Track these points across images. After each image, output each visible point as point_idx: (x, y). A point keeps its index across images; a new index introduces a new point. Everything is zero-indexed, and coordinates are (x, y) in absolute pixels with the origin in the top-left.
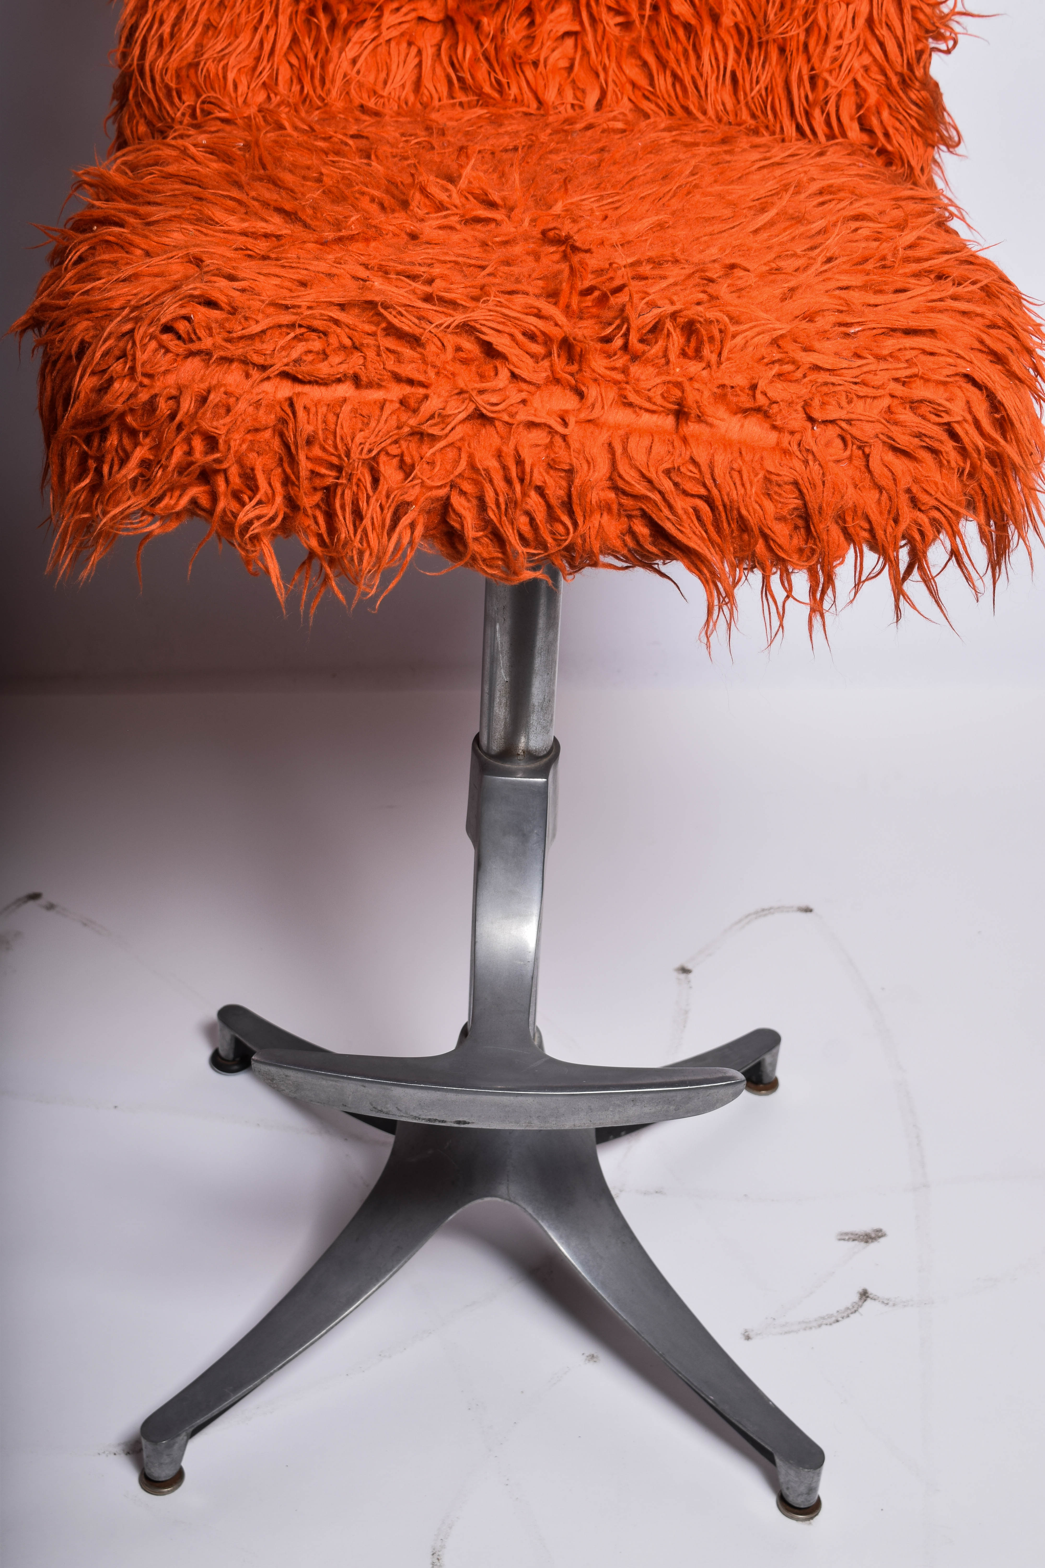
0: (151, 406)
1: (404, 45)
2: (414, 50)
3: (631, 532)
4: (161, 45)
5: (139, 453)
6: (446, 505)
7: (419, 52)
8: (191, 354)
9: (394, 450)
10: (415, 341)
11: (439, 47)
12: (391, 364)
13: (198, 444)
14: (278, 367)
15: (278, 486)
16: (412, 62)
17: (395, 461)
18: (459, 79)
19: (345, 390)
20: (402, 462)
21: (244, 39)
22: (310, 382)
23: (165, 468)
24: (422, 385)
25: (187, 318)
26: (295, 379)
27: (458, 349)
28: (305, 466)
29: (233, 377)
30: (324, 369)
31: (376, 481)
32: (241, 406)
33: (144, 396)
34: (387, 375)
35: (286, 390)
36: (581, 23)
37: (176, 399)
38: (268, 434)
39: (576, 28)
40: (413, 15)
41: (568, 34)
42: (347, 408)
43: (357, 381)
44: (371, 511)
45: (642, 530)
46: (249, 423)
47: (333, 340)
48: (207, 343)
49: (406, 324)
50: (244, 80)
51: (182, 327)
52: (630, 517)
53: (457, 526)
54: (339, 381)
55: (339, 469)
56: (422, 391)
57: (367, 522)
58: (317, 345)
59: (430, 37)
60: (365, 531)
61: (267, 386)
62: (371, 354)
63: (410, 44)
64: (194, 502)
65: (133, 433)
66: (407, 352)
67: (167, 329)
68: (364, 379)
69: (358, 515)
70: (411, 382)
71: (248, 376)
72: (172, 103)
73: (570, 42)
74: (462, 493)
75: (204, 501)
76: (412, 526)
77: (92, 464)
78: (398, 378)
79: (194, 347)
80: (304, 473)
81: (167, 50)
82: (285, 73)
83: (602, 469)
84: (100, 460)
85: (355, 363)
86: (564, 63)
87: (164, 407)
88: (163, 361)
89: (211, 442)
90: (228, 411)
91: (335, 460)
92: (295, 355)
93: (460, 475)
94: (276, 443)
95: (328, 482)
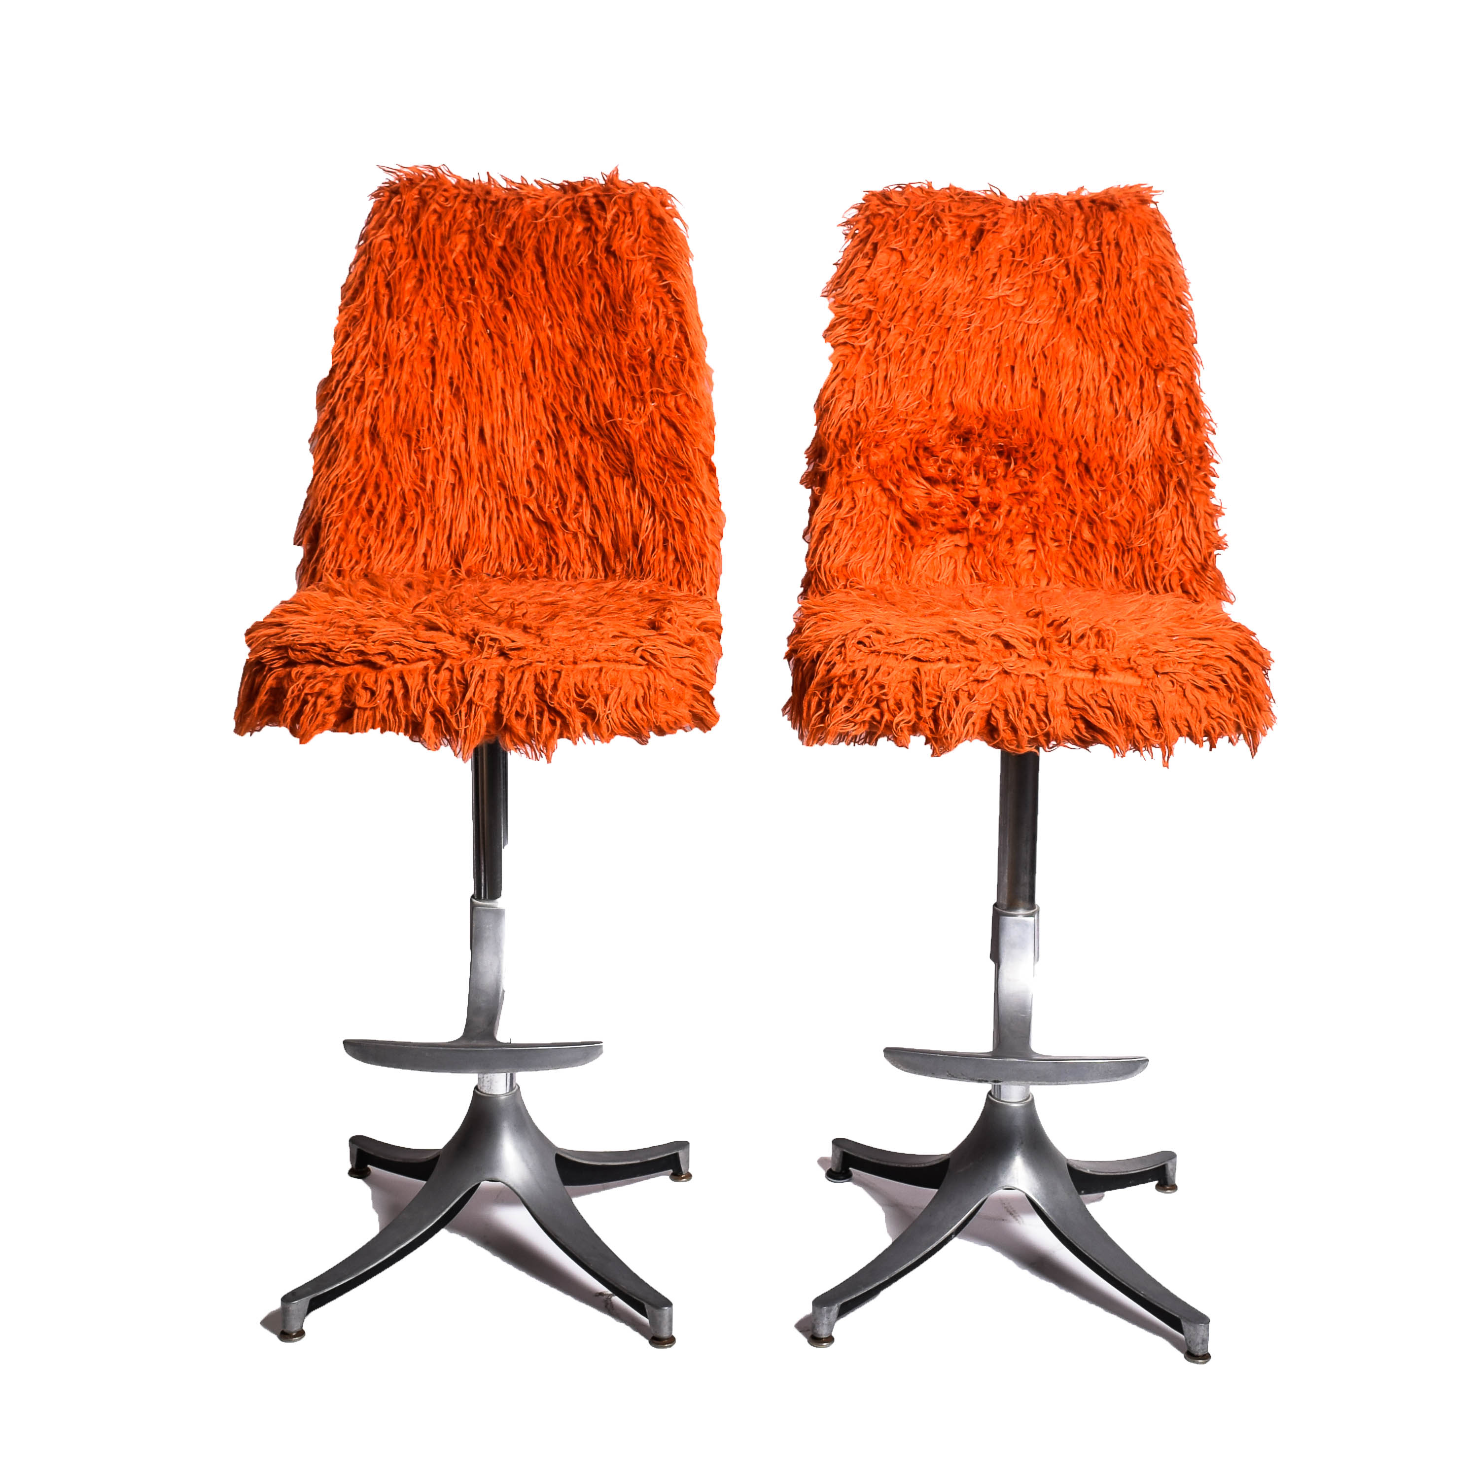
0: (853, 674)
1: (948, 558)
2: (953, 561)
3: (1076, 727)
5: (848, 696)
6: (990, 715)
7: (956, 562)
8: (872, 652)
9: (966, 688)
10: (973, 642)
11: (965, 559)
12: (963, 652)
13: (875, 688)
14: (912, 655)
15: (912, 706)
16: (952, 566)
17: (966, 694)
18: (976, 574)
19: (942, 664)
20: (969, 694)
21: (869, 555)
22: (926, 661)
23: (860, 700)
24: (977, 661)
25: (869, 637)
26: (919, 660)
27: (994, 645)
28: (925, 697)
29: (891, 661)
30: (933, 655)
31: (957, 703)
32: (895, 672)
33: (850, 670)
34: (961, 657)
35: (916, 664)
36: (1037, 546)
37: (865, 670)
38: (907, 683)
39: (1033, 548)
40: (952, 543)
41: (1031, 551)
42: (944, 671)
43: (947, 660)
44: (955, 716)
45: (1082, 726)
46: (899, 679)
47: (936, 644)
48: (878, 647)
49: (970, 636)
51: (866, 641)
52: (1075, 719)
53: (994, 724)
54: (939, 660)
55: (940, 698)
56: (977, 663)
57: (953, 720)
58: (928, 645)
59: (961, 554)
60: (953, 725)
61: (907, 664)
62: (954, 648)
63: (951, 558)
64: (873, 717)
65: (844, 687)
66: (970, 647)
67: (860, 643)
68: (951, 659)
69: (950, 718)
70: (972, 660)
71: (897, 659)
72: (834, 584)
73: (1031, 556)
74: (997, 708)
75: (878, 717)
76: (974, 724)
77: (824, 704)
78: (966, 658)
79: (873, 649)
80: (925, 701)
82: (889, 571)
83: (1060, 697)
84: (828, 703)
85: (946, 652)
86: (1028, 567)
87: (859, 674)
88: (858, 656)
89: (882, 687)
90: (889, 674)
91: (939, 694)
92: (919, 650)
93: (996, 700)
94: (911, 687)
95: (935, 704)
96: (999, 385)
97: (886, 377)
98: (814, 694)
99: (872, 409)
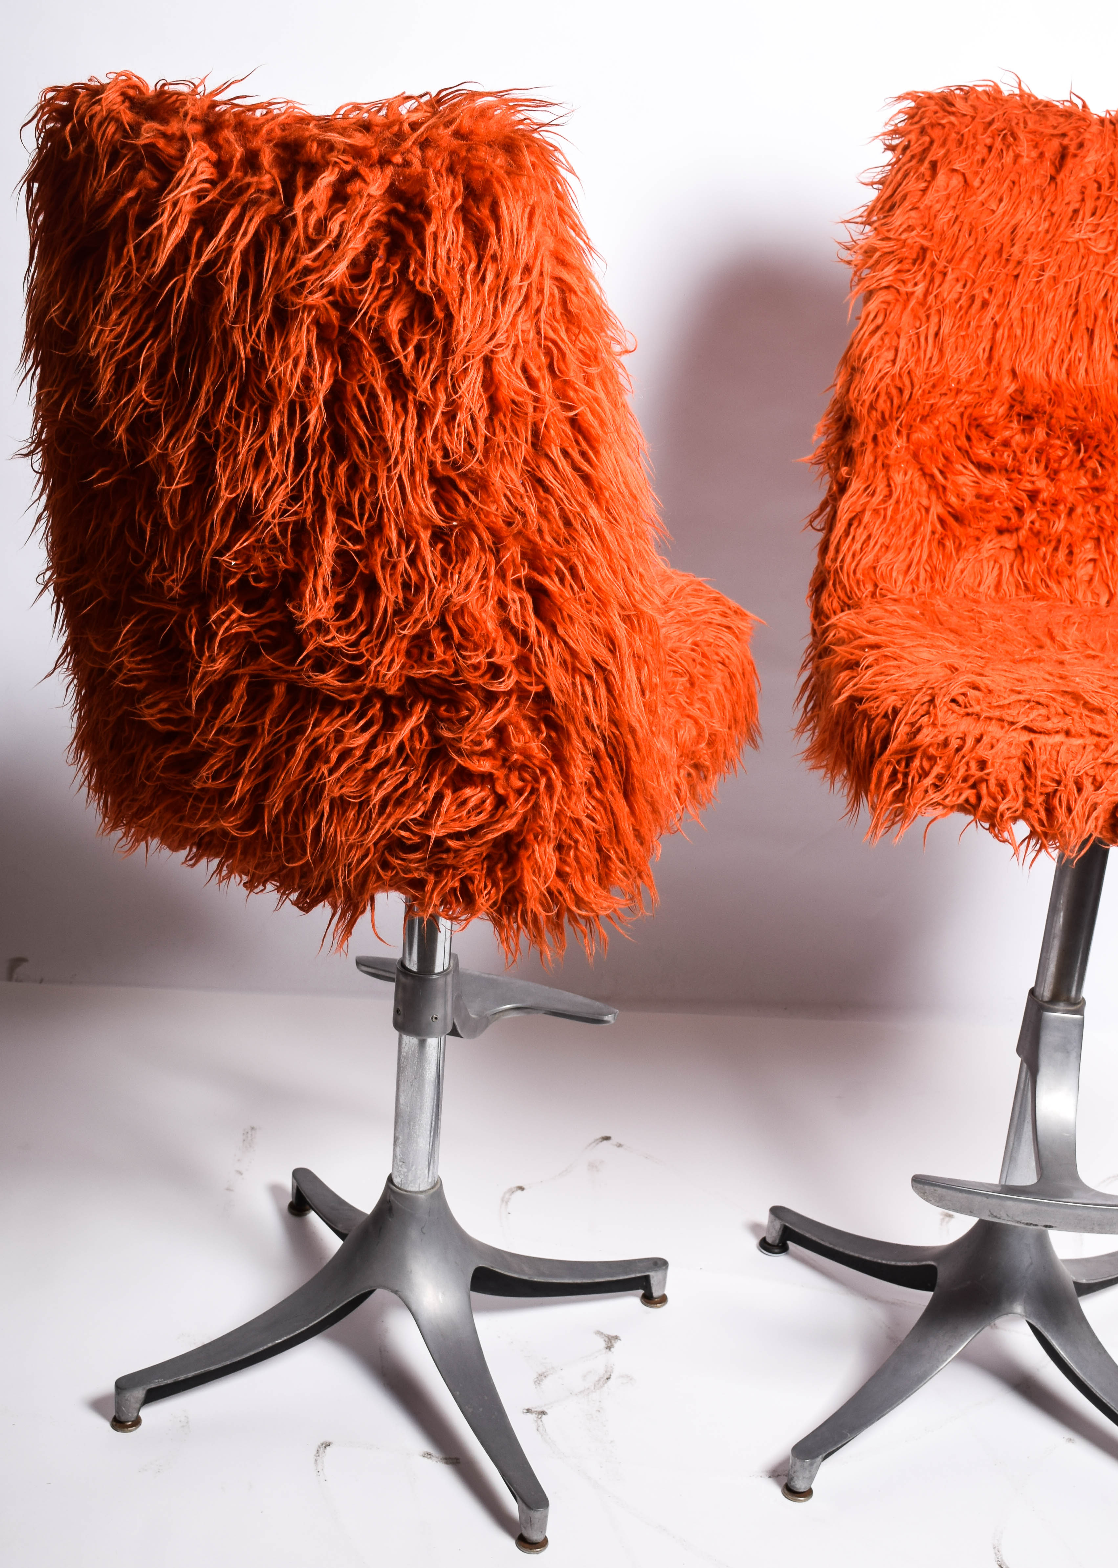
0: (946, 743)
1: (992, 563)
2: (997, 566)
4: (854, 556)
5: (937, 770)
7: (1001, 568)
8: (968, 714)
9: (1091, 772)
10: (1101, 712)
11: (1012, 566)
12: (1089, 724)
13: (973, 765)
14: (1022, 723)
15: (1020, 791)
16: (996, 572)
17: (1091, 779)
19: (1058, 738)
20: (1095, 779)
21: (903, 555)
22: (1040, 733)
23: (954, 778)
24: (1106, 736)
25: (964, 694)
26: (1030, 730)
28: (1039, 780)
29: (994, 729)
30: (1049, 725)
31: (1080, 790)
32: (1000, 745)
33: (941, 737)
34: (1086, 730)
35: (1026, 737)
36: (1101, 554)
37: (963, 739)
38: (1015, 761)
39: (1097, 557)
40: (999, 545)
41: (1091, 560)
42: (1064, 748)
43: (1068, 733)
44: (1077, 808)
46: (1006, 754)
47: (1053, 710)
48: (977, 709)
49: (1096, 701)
50: (901, 578)
51: (961, 699)
54: (1057, 732)
55: (1059, 783)
56: (1107, 741)
57: (1074, 813)
58: (1043, 711)
59: (1007, 559)
60: (1073, 820)
61: (1014, 734)
62: (1076, 718)
63: (995, 562)
64: (967, 801)
65: (932, 759)
66: (1098, 717)
67: (953, 701)
68: (1073, 732)
69: (1070, 810)
70: (1099, 735)
71: (1002, 727)
73: (1090, 566)
75: (973, 800)
76: (1097, 818)
77: (900, 776)
78: (1092, 732)
79: (970, 710)
80: (1039, 783)
81: (857, 559)
84: (906, 775)
85: (1067, 723)
86: (1086, 578)
87: (954, 743)
88: (951, 718)
89: (982, 764)
90: (992, 747)
91: (1057, 777)
92: (1031, 717)
94: (1021, 766)
95: (1050, 790)
96: (1072, 352)
97: (937, 334)
98: (889, 763)
99: (919, 373)
